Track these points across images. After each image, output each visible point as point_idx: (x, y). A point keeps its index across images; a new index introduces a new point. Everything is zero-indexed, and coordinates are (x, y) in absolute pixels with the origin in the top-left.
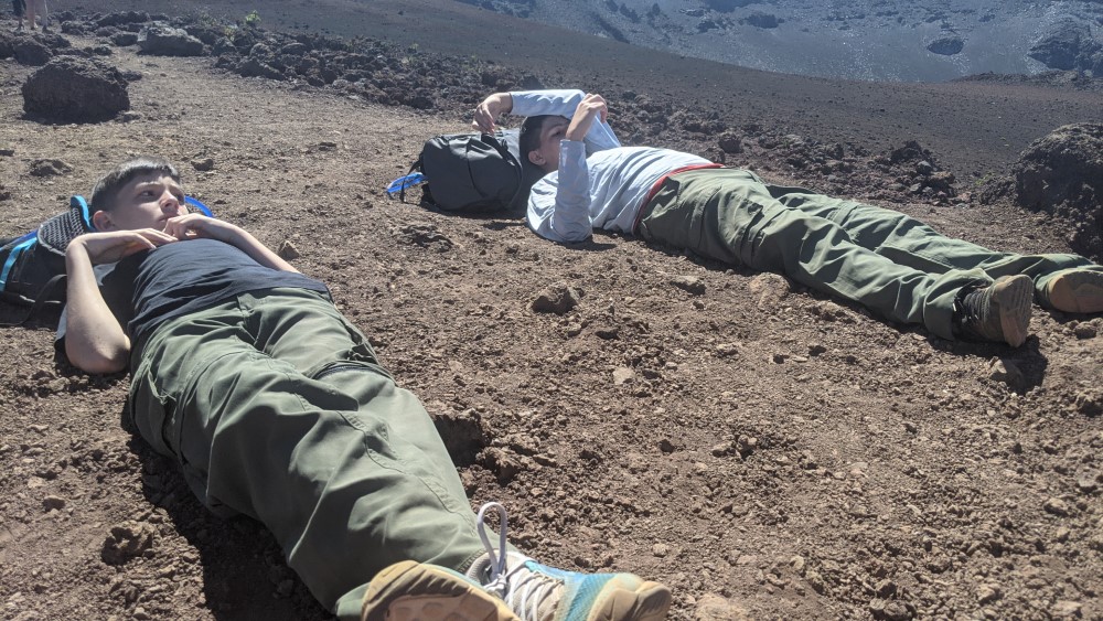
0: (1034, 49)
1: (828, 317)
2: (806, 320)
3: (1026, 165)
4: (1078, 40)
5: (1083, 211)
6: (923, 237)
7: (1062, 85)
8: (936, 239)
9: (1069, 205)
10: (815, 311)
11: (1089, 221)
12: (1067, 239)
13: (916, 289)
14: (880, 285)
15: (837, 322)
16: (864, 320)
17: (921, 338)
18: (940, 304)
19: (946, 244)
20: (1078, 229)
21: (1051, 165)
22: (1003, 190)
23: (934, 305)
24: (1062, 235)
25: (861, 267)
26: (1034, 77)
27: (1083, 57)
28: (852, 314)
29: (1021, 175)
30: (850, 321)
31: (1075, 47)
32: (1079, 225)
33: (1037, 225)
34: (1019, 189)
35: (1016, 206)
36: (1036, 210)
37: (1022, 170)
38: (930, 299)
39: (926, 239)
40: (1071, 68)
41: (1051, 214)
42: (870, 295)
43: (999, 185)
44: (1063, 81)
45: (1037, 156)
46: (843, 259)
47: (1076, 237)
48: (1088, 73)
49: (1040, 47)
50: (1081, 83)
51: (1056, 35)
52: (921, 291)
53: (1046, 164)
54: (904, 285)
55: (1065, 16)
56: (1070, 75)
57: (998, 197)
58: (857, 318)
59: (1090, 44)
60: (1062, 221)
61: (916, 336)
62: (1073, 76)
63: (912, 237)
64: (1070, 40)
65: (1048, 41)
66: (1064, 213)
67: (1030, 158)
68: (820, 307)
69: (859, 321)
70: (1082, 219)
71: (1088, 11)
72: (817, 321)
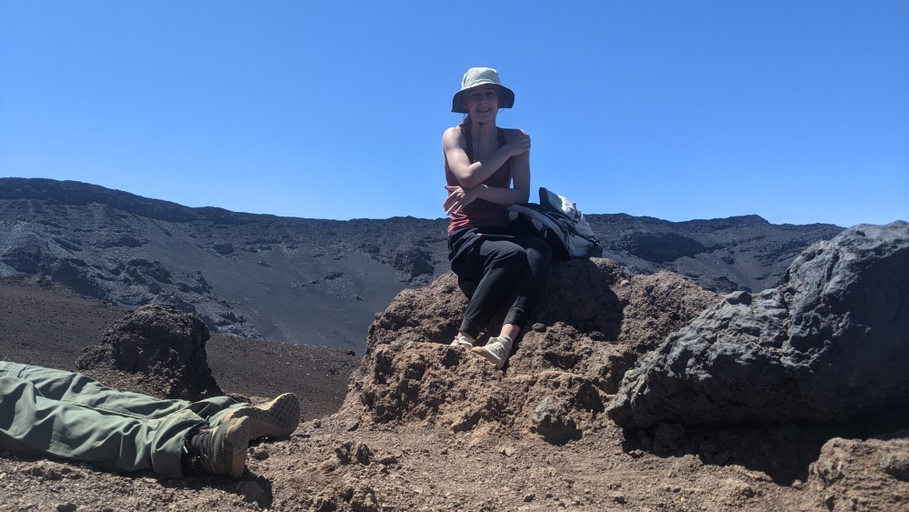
0: (4, 256)
1: (54, 476)
2: (29, 484)
3: (121, 335)
4: (39, 252)
5: (173, 371)
6: (99, 392)
7: (30, 285)
8: (110, 392)
9: (161, 365)
10: (37, 472)
11: (178, 377)
12: (164, 393)
13: (138, 437)
14: (100, 439)
15: (65, 480)
16: (89, 473)
17: (154, 480)
18: (170, 448)
19: (122, 397)
20: (171, 384)
21: (143, 335)
22: (100, 357)
23: (163, 451)
24: (160, 390)
25: (74, 424)
26: (7, 278)
27: (44, 266)
28: (78, 470)
29: (116, 344)
30: (78, 477)
31: (38, 257)
32: (171, 381)
33: (138, 384)
34: (115, 355)
35: (114, 369)
36: (134, 372)
37: (118, 339)
38: (159, 445)
39: (103, 394)
40: (35, 273)
41: (147, 373)
42: (92, 450)
43: (96, 353)
44: (30, 282)
45: (131, 328)
46: (54, 417)
47: (171, 390)
48: (49, 278)
49: (10, 255)
50: (44, 285)
51: (22, 246)
52: (143, 440)
53: (139, 334)
54: (125, 437)
55: (29, 233)
56: (36, 278)
57: (97, 362)
58: (84, 472)
59: (48, 256)
60: (158, 379)
61: (148, 480)
62: (38, 279)
63: (88, 393)
64: (34, 252)
65: (15, 251)
66: (158, 372)
67: (124, 329)
68: (42, 468)
69: (87, 476)
70: (172, 377)
71: (46, 231)
72: (42, 482)
